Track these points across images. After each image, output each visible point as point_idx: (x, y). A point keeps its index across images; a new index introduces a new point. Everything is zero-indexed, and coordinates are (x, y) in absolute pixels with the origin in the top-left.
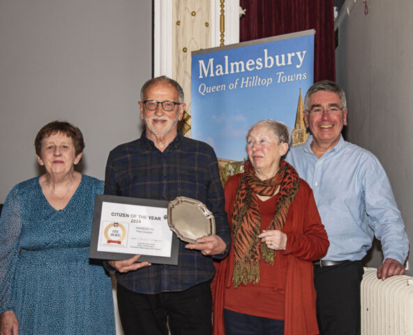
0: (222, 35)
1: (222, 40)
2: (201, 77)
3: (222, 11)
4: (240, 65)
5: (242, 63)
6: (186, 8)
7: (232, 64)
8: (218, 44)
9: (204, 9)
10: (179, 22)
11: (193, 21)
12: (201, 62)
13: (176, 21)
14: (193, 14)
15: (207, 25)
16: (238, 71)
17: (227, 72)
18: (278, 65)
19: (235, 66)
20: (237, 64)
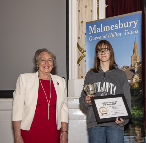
0: (98, 16)
1: (98, 18)
2: (90, 33)
3: (98, 5)
4: (108, 28)
5: (109, 26)
6: (83, 4)
7: (104, 27)
8: (97, 19)
9: (90, 5)
10: (80, 10)
11: (86, 10)
12: (90, 27)
13: (78, 10)
14: (86, 7)
15: (92, 11)
16: (107, 30)
17: (102, 31)
18: (125, 27)
19: (105, 28)
20: (106, 27)
